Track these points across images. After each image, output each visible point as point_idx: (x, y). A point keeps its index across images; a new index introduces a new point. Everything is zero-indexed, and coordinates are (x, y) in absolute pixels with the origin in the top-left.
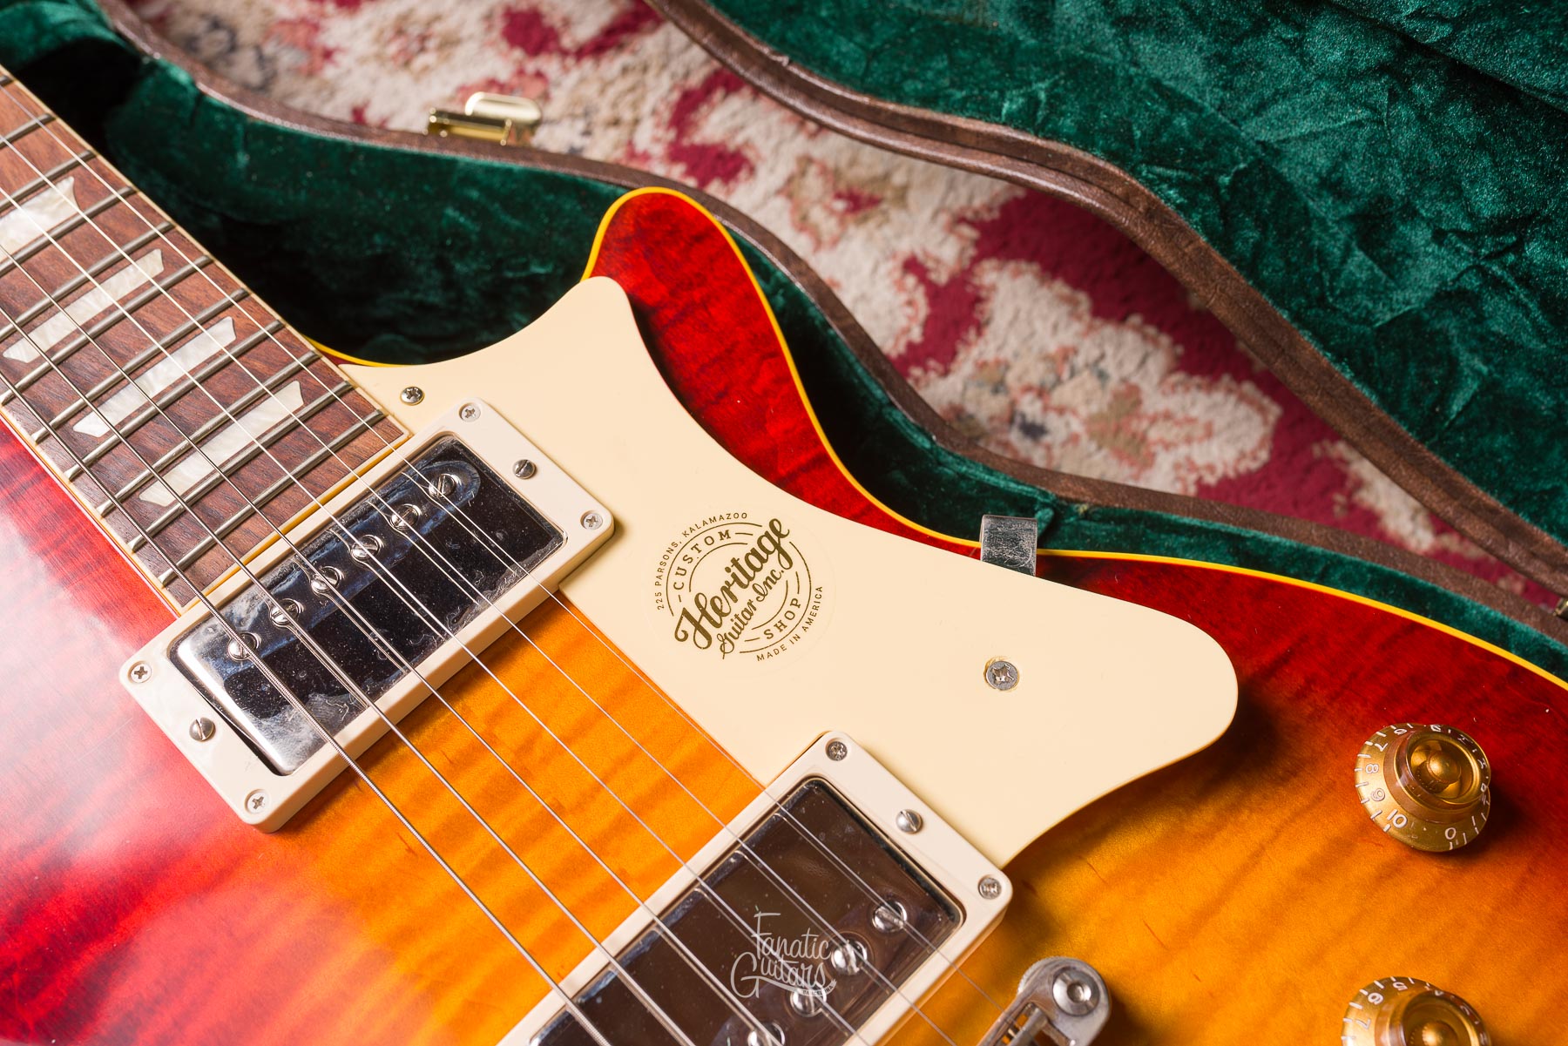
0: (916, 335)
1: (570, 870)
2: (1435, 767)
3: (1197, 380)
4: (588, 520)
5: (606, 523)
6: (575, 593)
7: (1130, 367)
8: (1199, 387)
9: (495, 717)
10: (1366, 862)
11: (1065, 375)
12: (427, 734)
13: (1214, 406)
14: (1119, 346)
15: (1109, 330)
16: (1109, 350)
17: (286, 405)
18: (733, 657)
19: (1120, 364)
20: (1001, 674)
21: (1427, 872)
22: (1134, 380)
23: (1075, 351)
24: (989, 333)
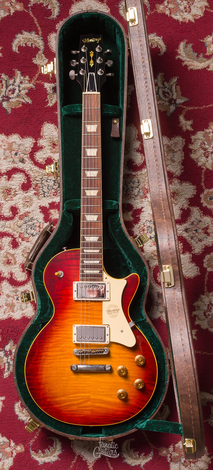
1: (87, 318)
2: (140, 360)
4: (108, 298)
5: (109, 300)
6: (103, 302)
9: (92, 305)
10: (132, 360)
12: (86, 302)
17: (97, 272)
20: (122, 331)
21: (135, 364)
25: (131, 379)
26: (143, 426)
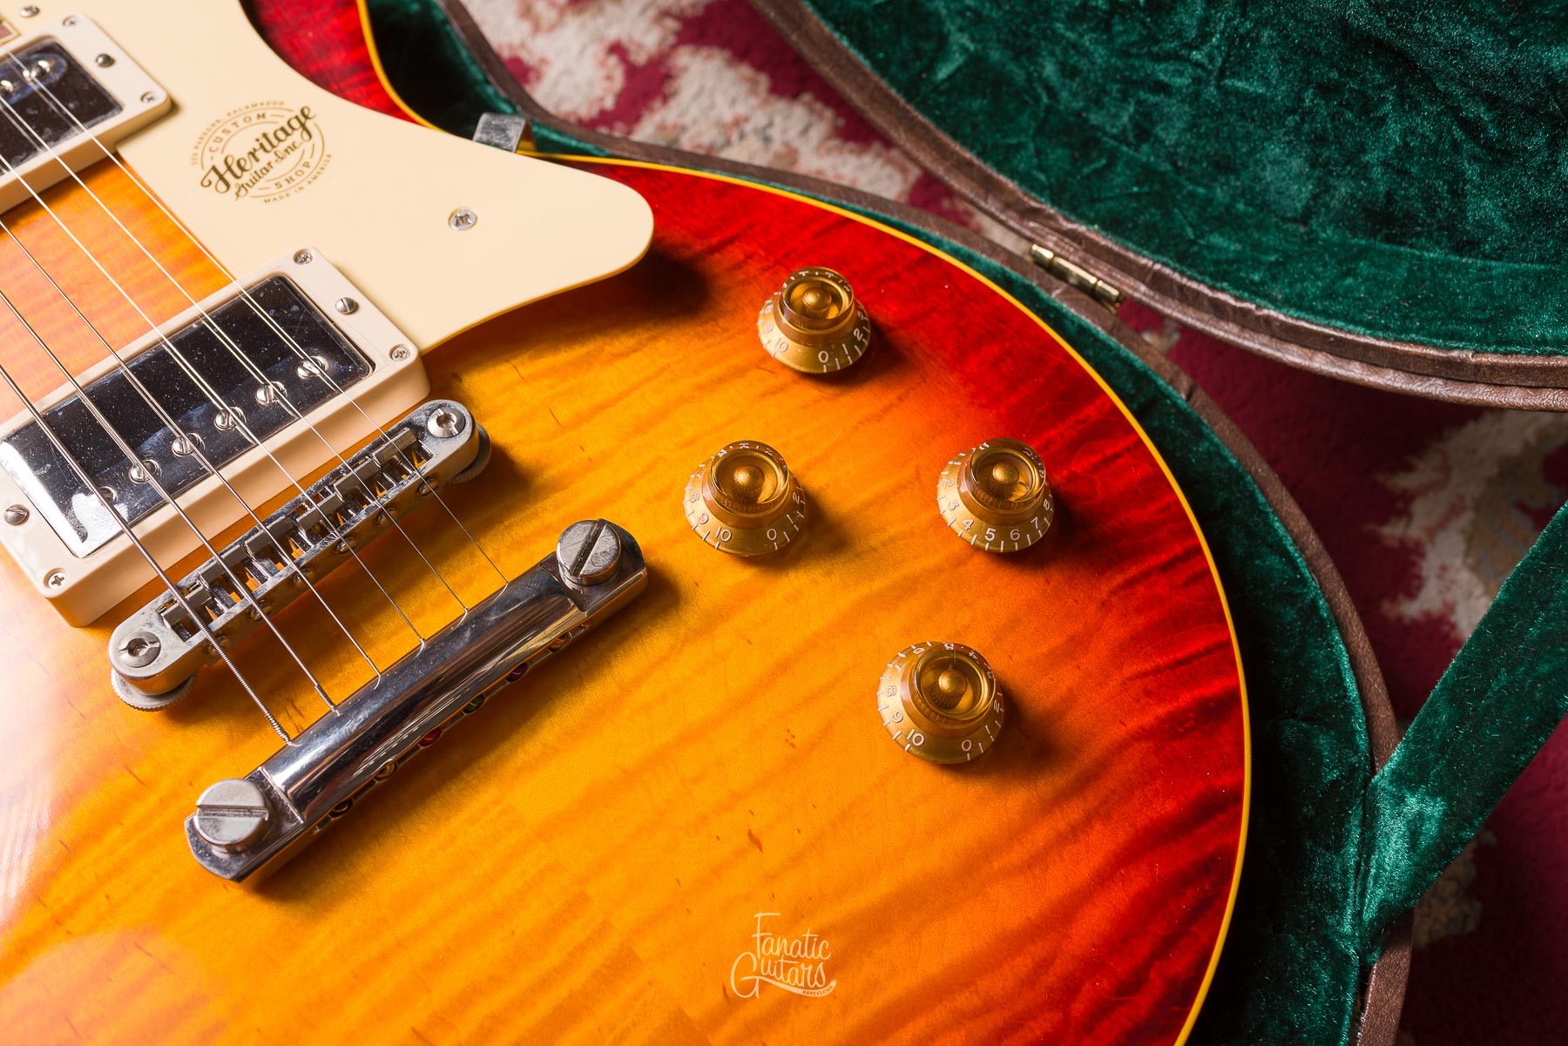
0: (609, 103)
2: (810, 299)
3: (851, 145)
4: (146, 97)
5: (160, 98)
6: (127, 151)
7: (793, 134)
8: (852, 151)
11: (735, 137)
13: (862, 167)
14: (787, 117)
15: (781, 105)
16: (778, 120)
18: (246, 200)
19: (785, 131)
20: (463, 219)
22: (796, 143)
23: (746, 119)
24: (673, 103)
25: (894, 522)
26: (1414, 834)
